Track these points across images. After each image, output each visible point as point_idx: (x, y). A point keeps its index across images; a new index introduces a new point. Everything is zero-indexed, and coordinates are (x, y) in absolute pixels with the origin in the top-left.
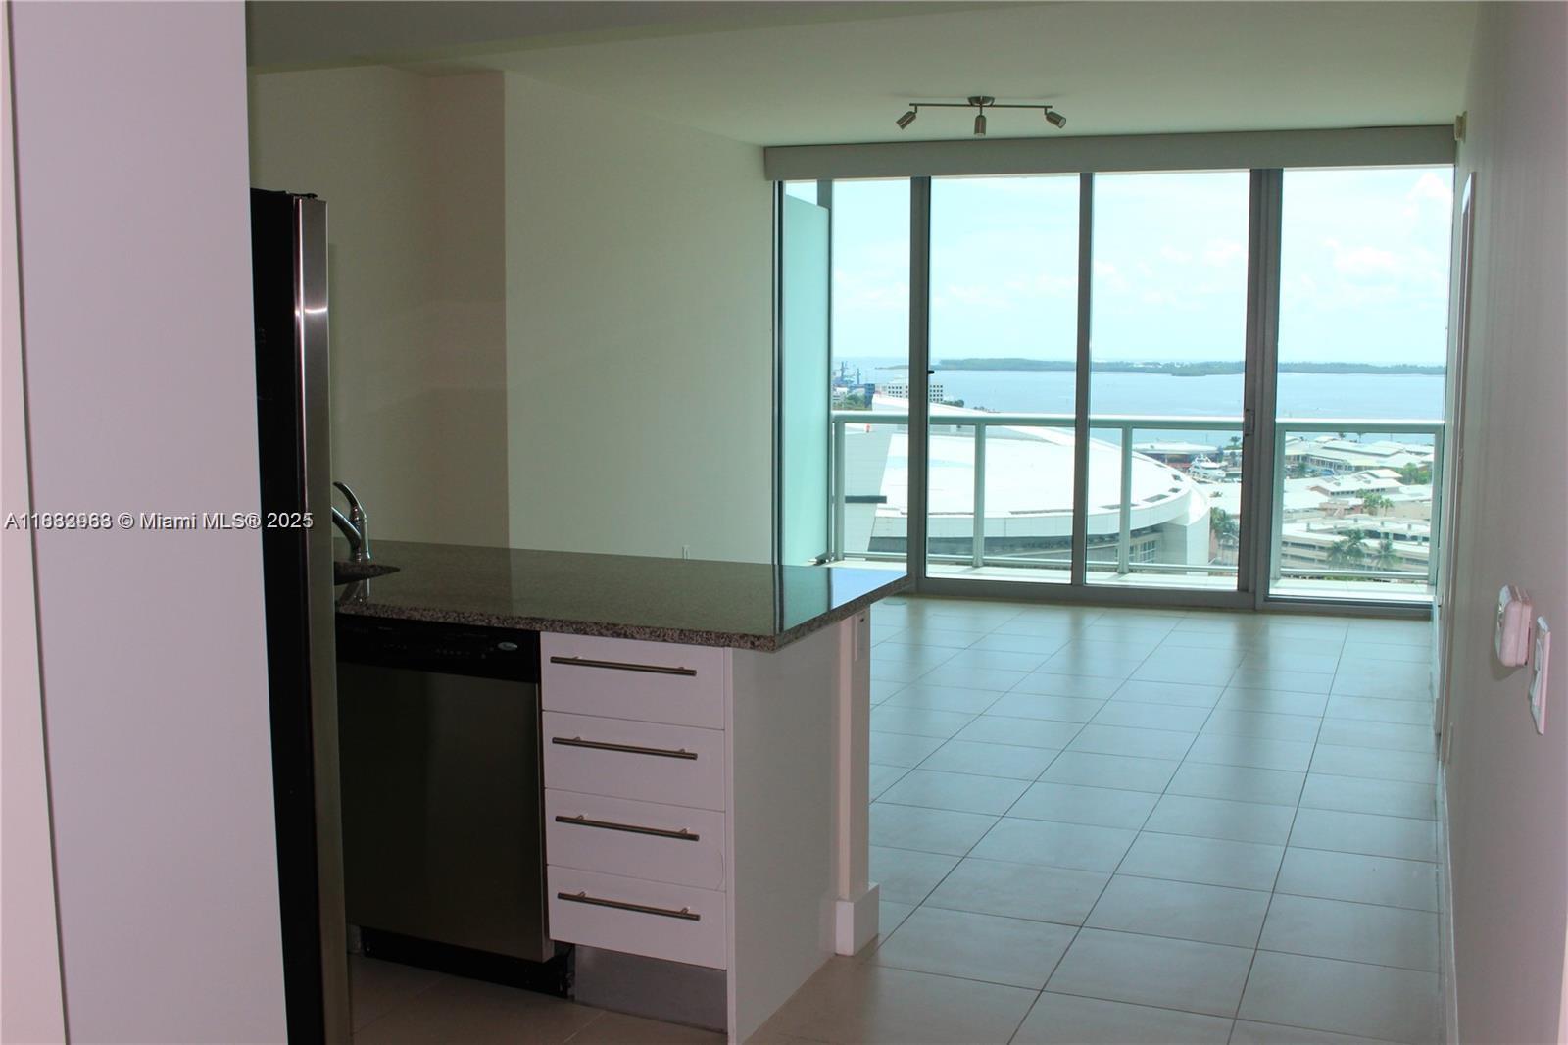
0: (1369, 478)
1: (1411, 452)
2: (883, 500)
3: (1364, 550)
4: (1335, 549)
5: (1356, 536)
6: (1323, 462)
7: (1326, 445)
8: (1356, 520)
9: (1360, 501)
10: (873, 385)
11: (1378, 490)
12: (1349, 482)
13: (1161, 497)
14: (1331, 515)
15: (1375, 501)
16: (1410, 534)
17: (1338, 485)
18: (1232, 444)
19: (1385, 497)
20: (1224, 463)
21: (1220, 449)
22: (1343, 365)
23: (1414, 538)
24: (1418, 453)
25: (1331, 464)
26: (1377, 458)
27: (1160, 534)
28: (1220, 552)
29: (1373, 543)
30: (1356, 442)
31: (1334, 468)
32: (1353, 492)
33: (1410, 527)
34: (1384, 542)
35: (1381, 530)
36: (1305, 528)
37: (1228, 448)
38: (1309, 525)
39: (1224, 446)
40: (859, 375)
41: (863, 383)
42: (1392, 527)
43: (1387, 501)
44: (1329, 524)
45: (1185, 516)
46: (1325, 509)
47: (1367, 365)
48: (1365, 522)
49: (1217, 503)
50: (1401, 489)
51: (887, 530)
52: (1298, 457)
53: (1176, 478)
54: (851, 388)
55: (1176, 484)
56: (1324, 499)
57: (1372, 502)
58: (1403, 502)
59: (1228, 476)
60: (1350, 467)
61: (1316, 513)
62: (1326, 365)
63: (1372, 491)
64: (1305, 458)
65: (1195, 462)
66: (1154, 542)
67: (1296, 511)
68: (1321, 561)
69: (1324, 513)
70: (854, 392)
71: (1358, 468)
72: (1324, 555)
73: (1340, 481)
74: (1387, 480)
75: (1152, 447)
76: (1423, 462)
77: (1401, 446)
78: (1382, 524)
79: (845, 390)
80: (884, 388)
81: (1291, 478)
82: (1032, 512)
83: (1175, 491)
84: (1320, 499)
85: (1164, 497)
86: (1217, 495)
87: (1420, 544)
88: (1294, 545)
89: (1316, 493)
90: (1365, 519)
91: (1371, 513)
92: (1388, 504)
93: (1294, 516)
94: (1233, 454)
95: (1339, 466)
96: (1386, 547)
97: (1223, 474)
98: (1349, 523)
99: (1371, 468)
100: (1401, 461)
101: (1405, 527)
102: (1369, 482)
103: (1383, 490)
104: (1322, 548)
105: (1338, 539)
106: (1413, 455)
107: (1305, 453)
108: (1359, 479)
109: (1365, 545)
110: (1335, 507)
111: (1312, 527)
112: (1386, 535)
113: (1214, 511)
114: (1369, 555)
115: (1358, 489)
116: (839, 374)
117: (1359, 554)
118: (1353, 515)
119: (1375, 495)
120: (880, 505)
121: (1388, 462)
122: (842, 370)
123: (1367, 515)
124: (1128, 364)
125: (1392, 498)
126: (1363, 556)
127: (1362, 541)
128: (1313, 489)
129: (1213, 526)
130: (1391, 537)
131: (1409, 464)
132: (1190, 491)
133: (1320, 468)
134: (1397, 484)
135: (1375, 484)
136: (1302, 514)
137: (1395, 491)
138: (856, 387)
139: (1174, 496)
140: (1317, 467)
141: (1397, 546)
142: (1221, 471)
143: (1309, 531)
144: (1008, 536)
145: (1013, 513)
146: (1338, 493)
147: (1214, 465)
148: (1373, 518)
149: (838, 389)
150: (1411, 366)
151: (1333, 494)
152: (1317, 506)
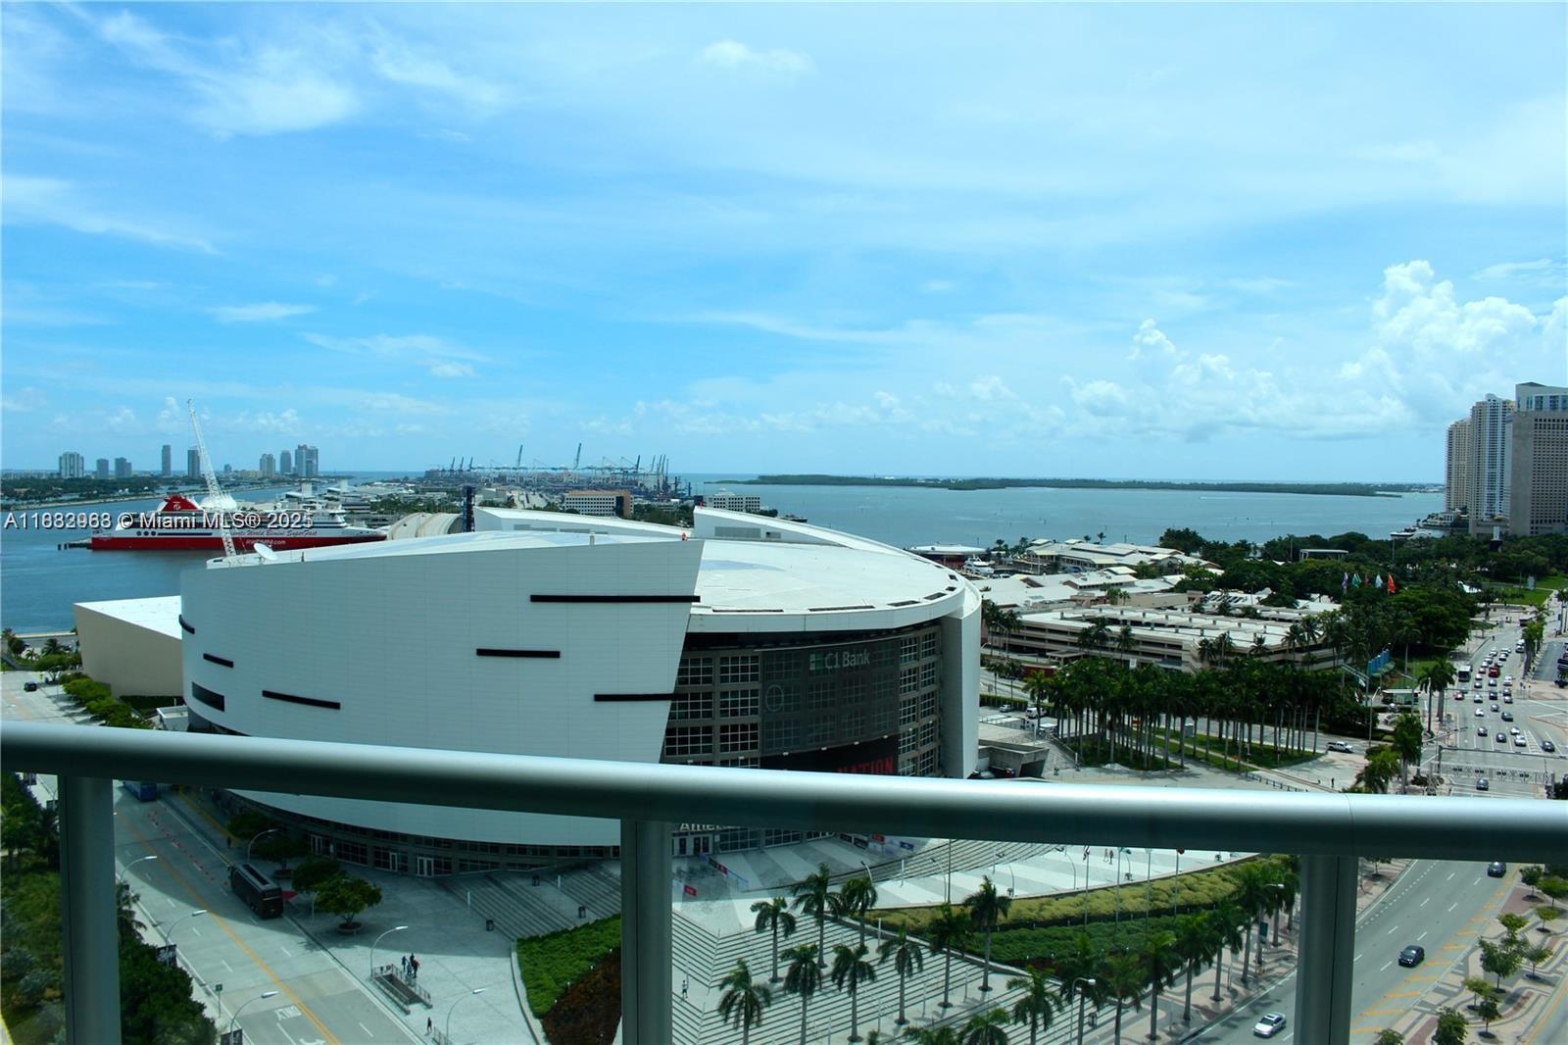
0: (1110, 574)
1: (1142, 552)
2: (697, 599)
3: (1109, 635)
4: (1085, 633)
5: (1102, 622)
6: (1072, 561)
7: (1074, 546)
8: (1101, 610)
9: (1103, 594)
10: (702, 497)
11: (1117, 584)
12: (1094, 578)
13: (940, 595)
14: (1080, 605)
15: (1115, 593)
16: (1145, 621)
17: (1086, 580)
18: (998, 546)
19: (1123, 590)
20: (992, 562)
21: (989, 551)
22: (1085, 481)
23: (1148, 624)
24: (1148, 553)
25: (1078, 562)
26: (1115, 557)
27: (937, 627)
28: (989, 637)
29: (1116, 629)
30: (1098, 543)
31: (1079, 566)
32: (1097, 586)
33: (1144, 615)
34: (1125, 627)
35: (1121, 618)
36: (1059, 617)
37: (994, 550)
38: (1062, 614)
39: (992, 548)
40: (690, 488)
41: (693, 495)
42: (1130, 615)
43: (1125, 593)
44: (1079, 613)
45: (961, 610)
46: (1075, 600)
47: (1104, 481)
48: (1109, 611)
49: (987, 596)
50: (1136, 583)
51: (702, 625)
52: (1052, 556)
53: (952, 577)
54: (683, 500)
55: (953, 584)
56: (1075, 592)
57: (1113, 594)
58: (1137, 594)
59: (995, 572)
60: (1094, 565)
61: (1068, 604)
62: (1072, 481)
63: (1113, 584)
64: (1058, 557)
65: (968, 562)
66: (934, 634)
67: (1051, 603)
68: (1073, 644)
69: (1074, 603)
70: (685, 503)
71: (1101, 566)
72: (1075, 639)
73: (1087, 577)
74: (1124, 575)
75: (933, 549)
76: (1152, 560)
77: (1134, 547)
78: (1122, 612)
79: (678, 500)
80: (710, 499)
81: (1047, 574)
82: (828, 609)
83: (952, 589)
84: (1069, 592)
85: (943, 595)
86: (987, 589)
87: (1152, 629)
88: (1051, 631)
89: (1067, 586)
90: (1108, 608)
91: (1112, 603)
92: (1126, 596)
93: (1051, 606)
94: (998, 555)
95: (1085, 564)
96: (1126, 632)
97: (991, 570)
98: (1095, 612)
99: (1110, 565)
100: (1135, 559)
101: (1141, 614)
102: (1110, 578)
103: (1121, 584)
104: (1073, 634)
105: (1087, 625)
106: (1144, 555)
107: (1057, 554)
108: (1102, 574)
109: (1109, 630)
110: (1082, 598)
111: (1065, 615)
112: (1125, 622)
113: (985, 603)
114: (1112, 639)
115: (1102, 583)
116: (673, 488)
117: (1104, 638)
118: (1098, 606)
119: (1115, 588)
120: (694, 604)
121: (1124, 560)
122: (676, 484)
123: (1109, 605)
124: (912, 480)
125: (1129, 590)
126: (1107, 640)
127: (1108, 627)
128: (1065, 583)
129: (984, 616)
130: (1129, 623)
131: (1141, 562)
132: (964, 589)
133: (1069, 566)
134: (1134, 579)
135: (1115, 579)
136: (1056, 606)
137: (1130, 584)
138: (686, 499)
139: (950, 594)
140: (1066, 565)
141: (1136, 631)
142: (990, 569)
143: (1063, 618)
144: (807, 630)
145: (811, 610)
146: (1085, 587)
147: (984, 563)
148: (1115, 607)
149: (673, 500)
150: (1139, 483)
151: (1081, 587)
152: (1069, 598)
